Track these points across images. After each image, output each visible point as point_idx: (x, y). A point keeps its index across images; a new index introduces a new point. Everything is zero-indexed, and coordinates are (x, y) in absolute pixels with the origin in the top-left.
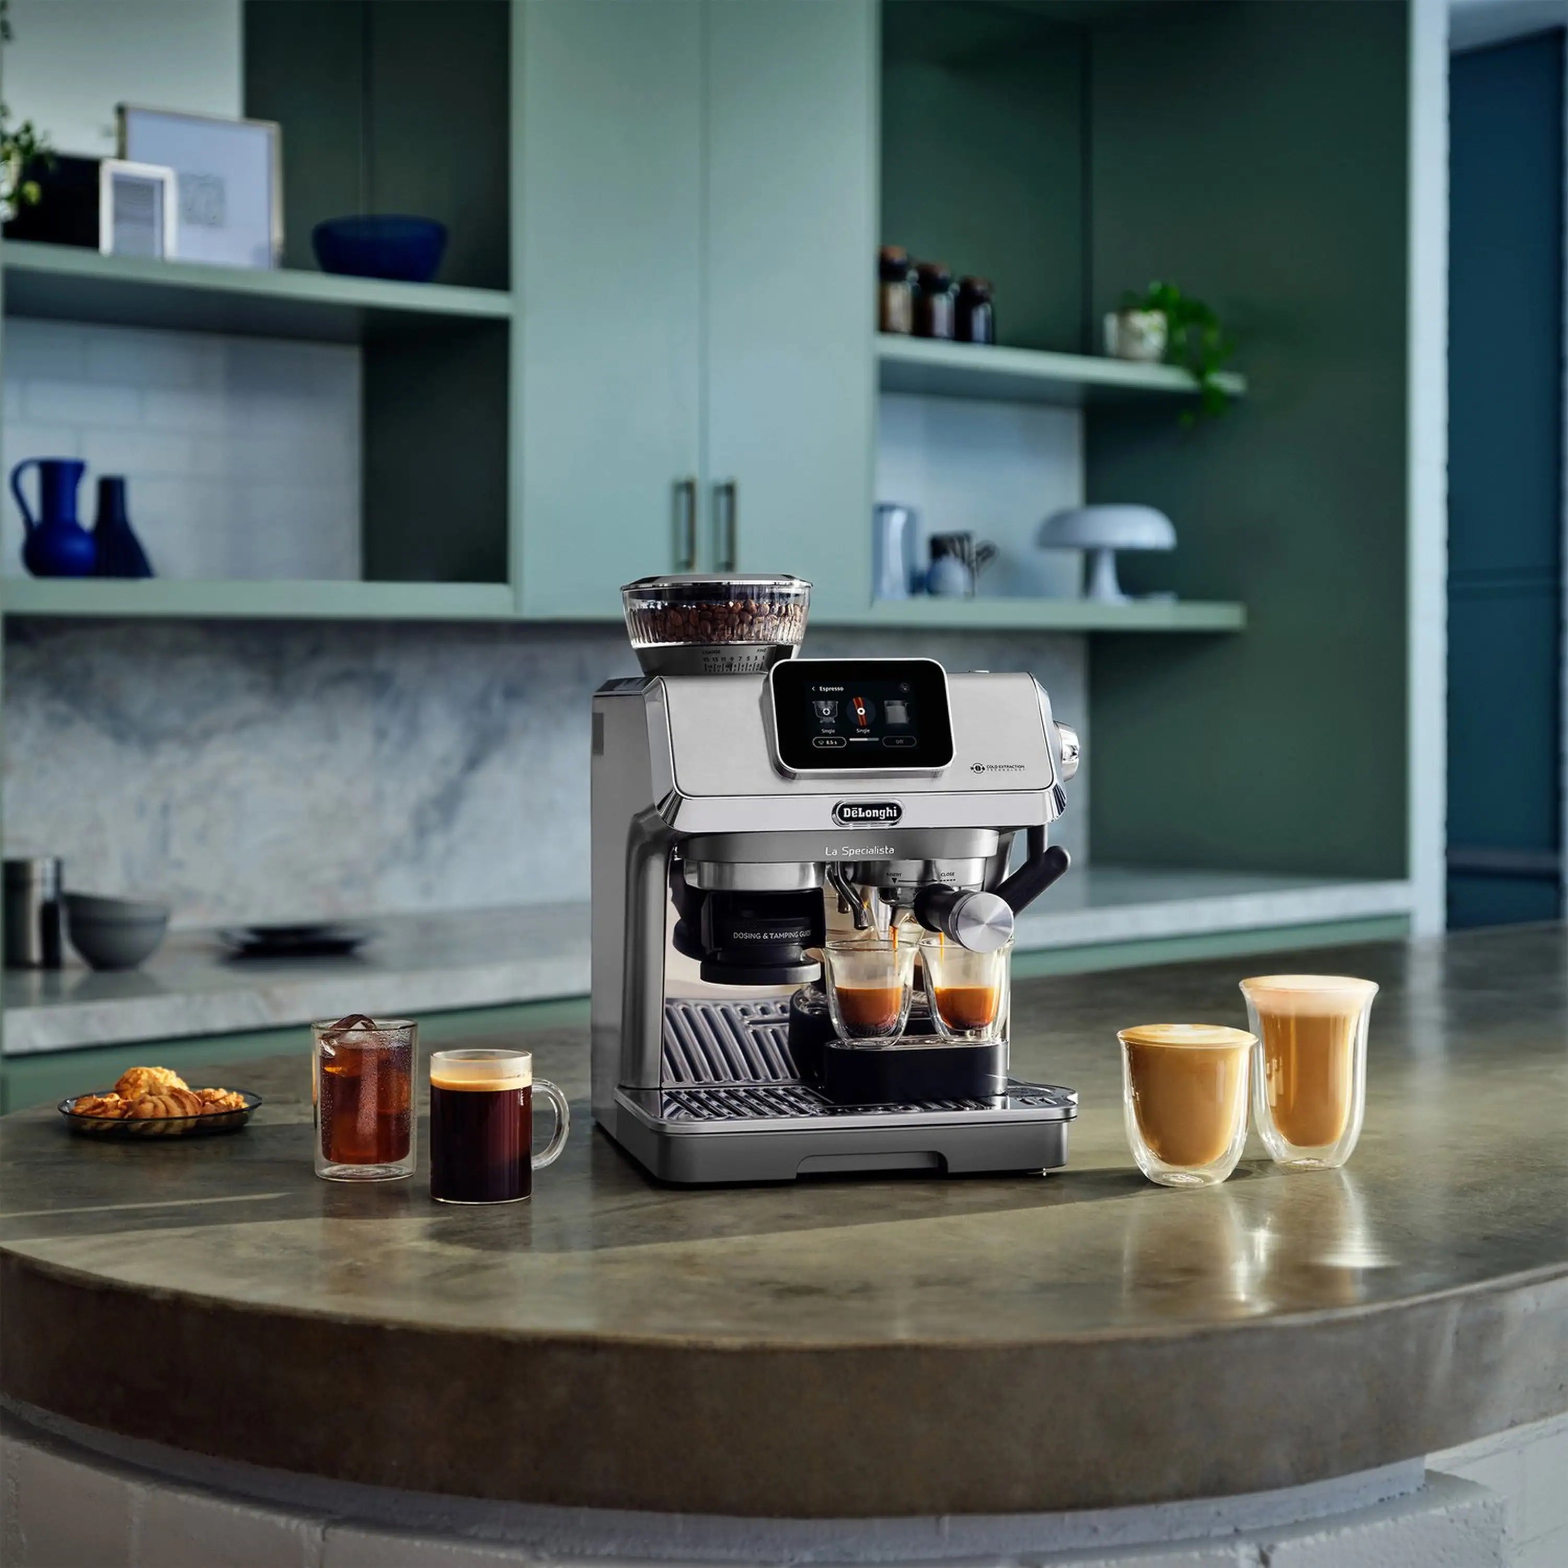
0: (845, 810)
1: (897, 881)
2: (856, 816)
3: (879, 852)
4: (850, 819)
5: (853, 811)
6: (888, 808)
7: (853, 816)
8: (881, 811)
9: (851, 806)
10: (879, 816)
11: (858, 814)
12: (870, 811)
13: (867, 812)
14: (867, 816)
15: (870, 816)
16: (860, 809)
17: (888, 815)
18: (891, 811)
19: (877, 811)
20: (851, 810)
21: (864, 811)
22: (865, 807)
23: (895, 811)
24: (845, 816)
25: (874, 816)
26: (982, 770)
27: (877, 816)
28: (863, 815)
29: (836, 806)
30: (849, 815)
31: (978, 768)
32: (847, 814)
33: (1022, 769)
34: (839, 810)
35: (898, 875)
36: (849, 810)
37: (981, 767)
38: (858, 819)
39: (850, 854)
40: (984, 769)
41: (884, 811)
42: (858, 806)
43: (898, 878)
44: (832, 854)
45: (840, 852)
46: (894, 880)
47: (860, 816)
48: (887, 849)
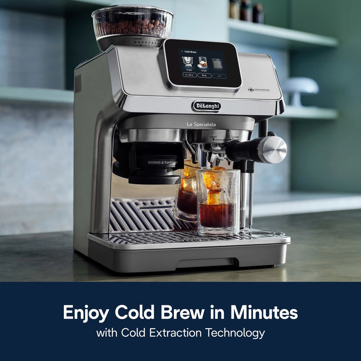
0: (197, 104)
1: (215, 140)
2: (202, 107)
3: (210, 125)
4: (200, 108)
5: (201, 105)
6: (215, 104)
7: (201, 107)
8: (212, 105)
9: (199, 103)
10: (212, 108)
11: (203, 106)
12: (208, 105)
13: (207, 105)
14: (207, 107)
15: (208, 107)
16: (204, 104)
17: (215, 107)
18: (216, 106)
19: (211, 105)
20: (200, 104)
21: (205, 105)
22: (206, 103)
23: (218, 106)
24: (197, 107)
25: (209, 107)
26: (252, 91)
27: (211, 107)
28: (205, 107)
29: (193, 103)
30: (199, 107)
31: (251, 90)
32: (198, 106)
33: (269, 91)
34: (194, 105)
35: (215, 137)
36: (199, 104)
37: (252, 89)
38: (203, 109)
39: (197, 126)
40: (253, 90)
41: (214, 106)
42: (203, 103)
43: (215, 139)
44: (189, 126)
45: (193, 125)
46: (214, 139)
47: (204, 107)
48: (213, 124)
